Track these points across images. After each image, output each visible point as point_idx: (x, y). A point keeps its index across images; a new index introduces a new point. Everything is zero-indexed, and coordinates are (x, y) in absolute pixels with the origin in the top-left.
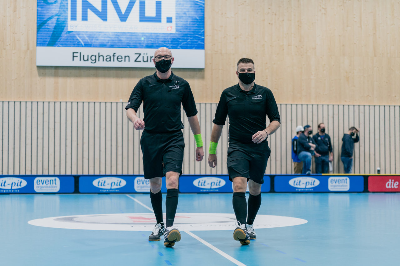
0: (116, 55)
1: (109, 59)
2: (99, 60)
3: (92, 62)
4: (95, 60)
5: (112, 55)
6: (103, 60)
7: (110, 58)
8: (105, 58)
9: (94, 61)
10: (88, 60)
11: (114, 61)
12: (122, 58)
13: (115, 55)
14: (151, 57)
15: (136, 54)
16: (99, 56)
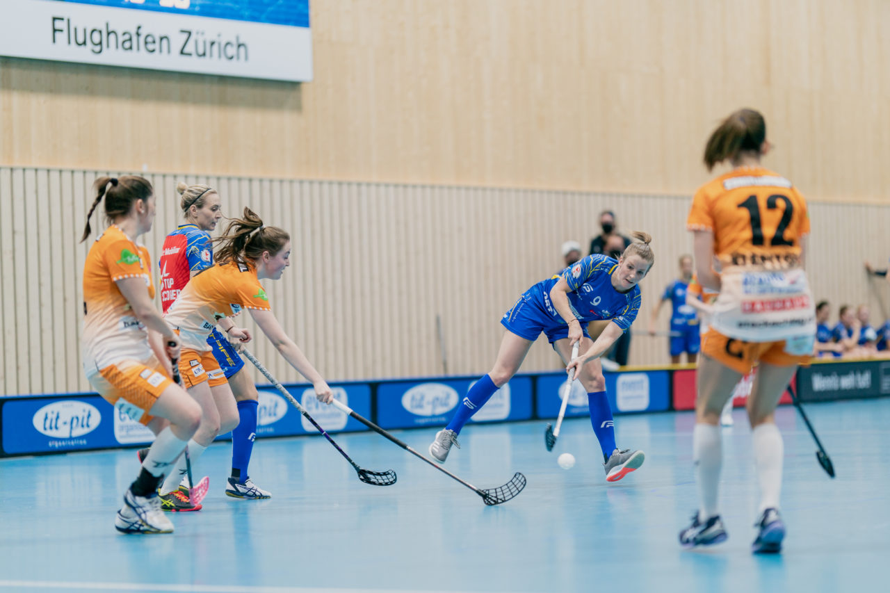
0: (144, 32)
1: (128, 44)
2: (108, 46)
3: (93, 51)
4: (100, 43)
5: (133, 31)
6: (117, 47)
7: (130, 39)
8: (121, 39)
9: (97, 49)
10: (84, 43)
11: (138, 49)
12: (154, 42)
13: (140, 31)
14: (212, 44)
15: (183, 31)
16: (109, 34)
